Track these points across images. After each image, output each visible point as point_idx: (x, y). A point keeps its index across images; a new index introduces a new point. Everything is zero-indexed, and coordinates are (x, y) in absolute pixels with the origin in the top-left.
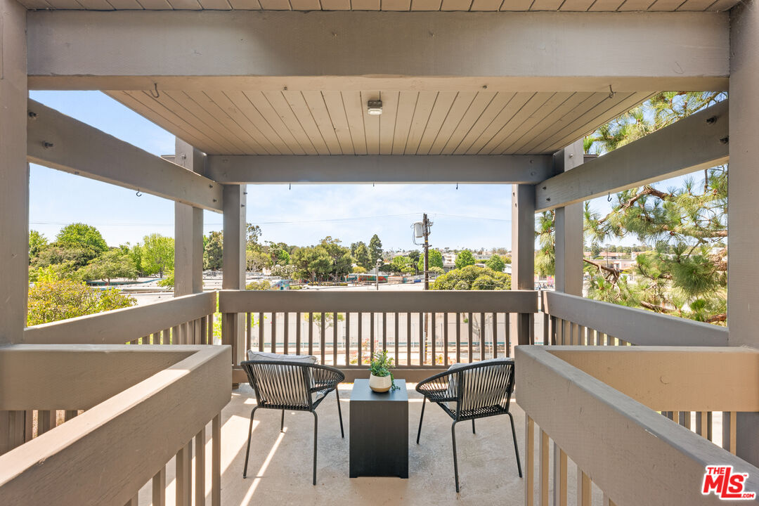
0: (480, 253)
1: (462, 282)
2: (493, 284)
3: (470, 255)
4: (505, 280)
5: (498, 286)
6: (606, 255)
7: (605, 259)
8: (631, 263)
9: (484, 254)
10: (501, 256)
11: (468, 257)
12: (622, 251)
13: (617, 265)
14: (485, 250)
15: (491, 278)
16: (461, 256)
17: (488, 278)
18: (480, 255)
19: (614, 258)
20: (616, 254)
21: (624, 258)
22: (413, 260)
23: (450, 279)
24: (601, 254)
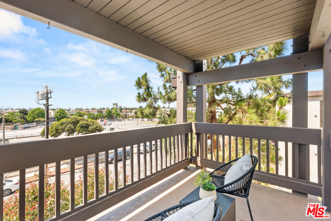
0: (69, 110)
1: (70, 125)
2: (88, 125)
3: (64, 111)
4: (94, 122)
5: (91, 126)
6: (124, 111)
7: (124, 113)
8: (133, 114)
9: (71, 111)
10: (81, 112)
11: (63, 112)
12: (129, 110)
13: (128, 115)
14: (71, 109)
15: (87, 122)
16: (59, 112)
17: (86, 122)
18: (69, 111)
19: (127, 112)
20: (127, 111)
21: (130, 112)
22: (22, 114)
23: (62, 124)
24: (123, 111)
